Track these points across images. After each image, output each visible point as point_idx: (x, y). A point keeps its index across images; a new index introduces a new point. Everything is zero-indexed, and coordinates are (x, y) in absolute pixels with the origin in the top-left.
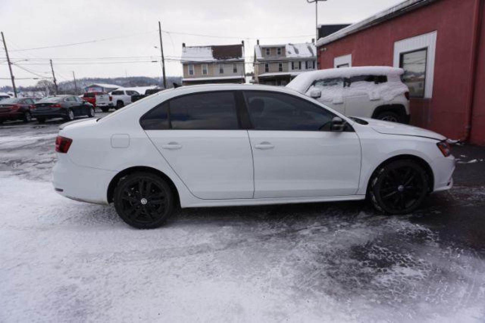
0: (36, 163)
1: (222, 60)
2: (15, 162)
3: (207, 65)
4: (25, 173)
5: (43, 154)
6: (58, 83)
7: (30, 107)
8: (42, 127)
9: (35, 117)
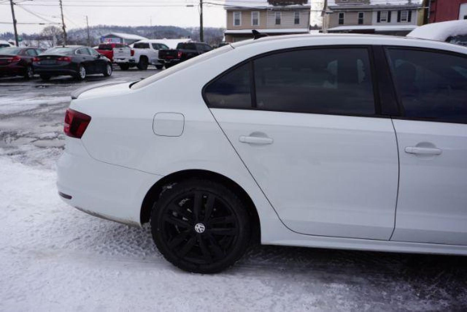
0: (35, 139)
1: (280, 7)
2: (9, 135)
3: (259, 13)
4: (19, 153)
5: (45, 125)
6: (67, 30)
7: (32, 60)
8: (46, 86)
9: (37, 73)
